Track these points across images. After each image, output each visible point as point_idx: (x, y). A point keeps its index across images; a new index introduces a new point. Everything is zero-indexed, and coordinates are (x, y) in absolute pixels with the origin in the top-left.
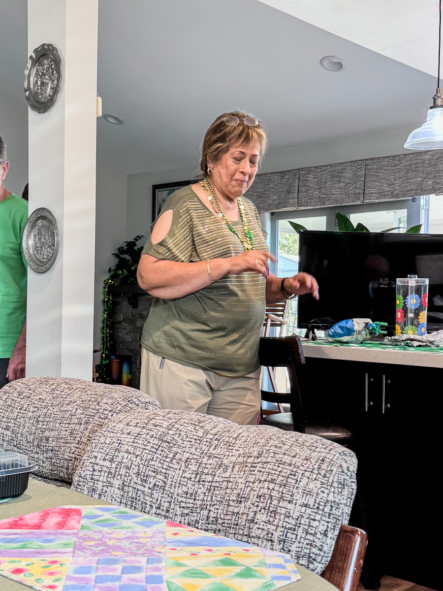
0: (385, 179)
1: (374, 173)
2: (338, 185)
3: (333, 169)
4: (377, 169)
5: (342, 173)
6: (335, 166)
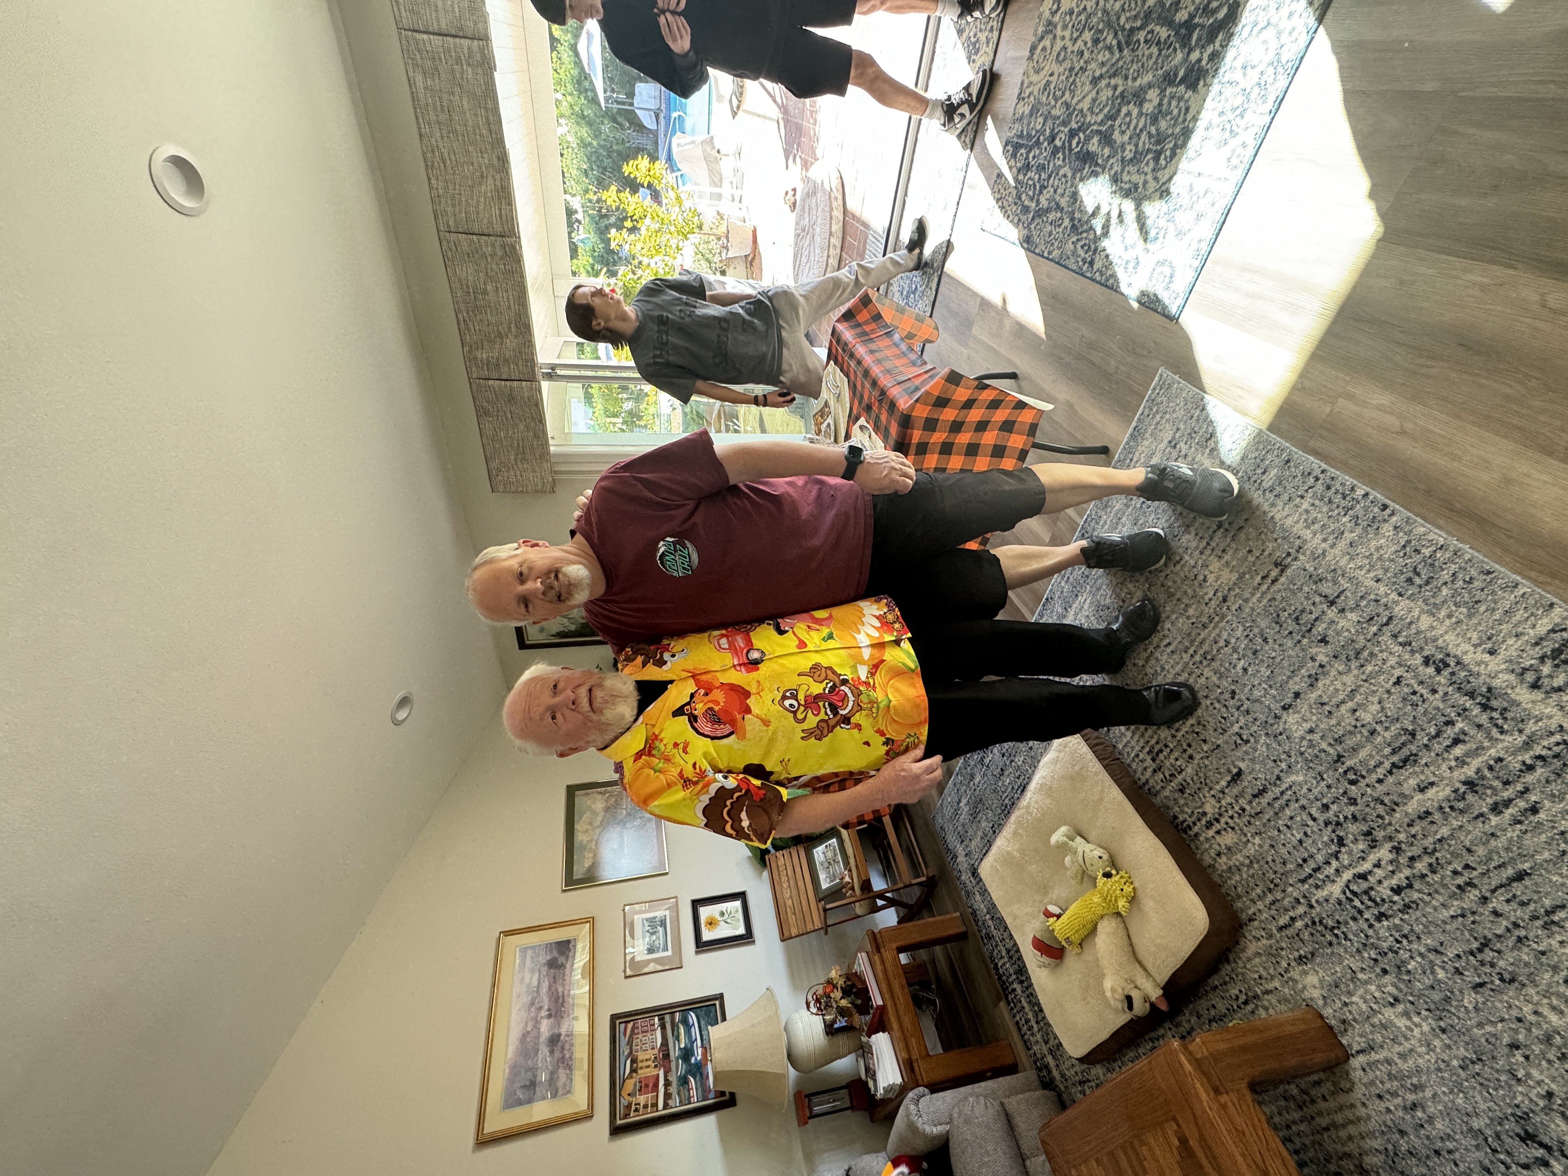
0: (471, 187)
1: (461, 212)
2: (491, 297)
3: (462, 307)
4: (454, 206)
5: (468, 287)
6: (457, 302)
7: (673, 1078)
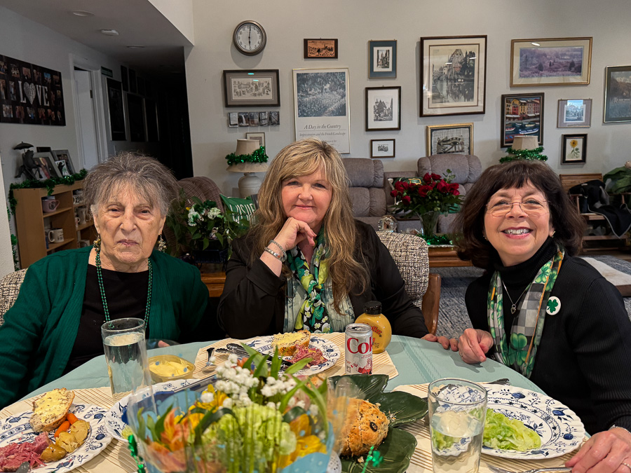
7: (516, 121)
